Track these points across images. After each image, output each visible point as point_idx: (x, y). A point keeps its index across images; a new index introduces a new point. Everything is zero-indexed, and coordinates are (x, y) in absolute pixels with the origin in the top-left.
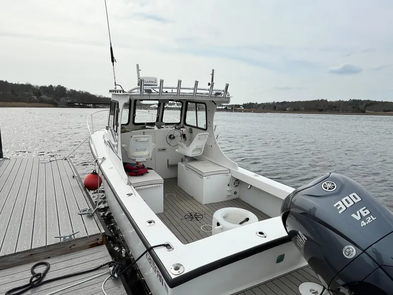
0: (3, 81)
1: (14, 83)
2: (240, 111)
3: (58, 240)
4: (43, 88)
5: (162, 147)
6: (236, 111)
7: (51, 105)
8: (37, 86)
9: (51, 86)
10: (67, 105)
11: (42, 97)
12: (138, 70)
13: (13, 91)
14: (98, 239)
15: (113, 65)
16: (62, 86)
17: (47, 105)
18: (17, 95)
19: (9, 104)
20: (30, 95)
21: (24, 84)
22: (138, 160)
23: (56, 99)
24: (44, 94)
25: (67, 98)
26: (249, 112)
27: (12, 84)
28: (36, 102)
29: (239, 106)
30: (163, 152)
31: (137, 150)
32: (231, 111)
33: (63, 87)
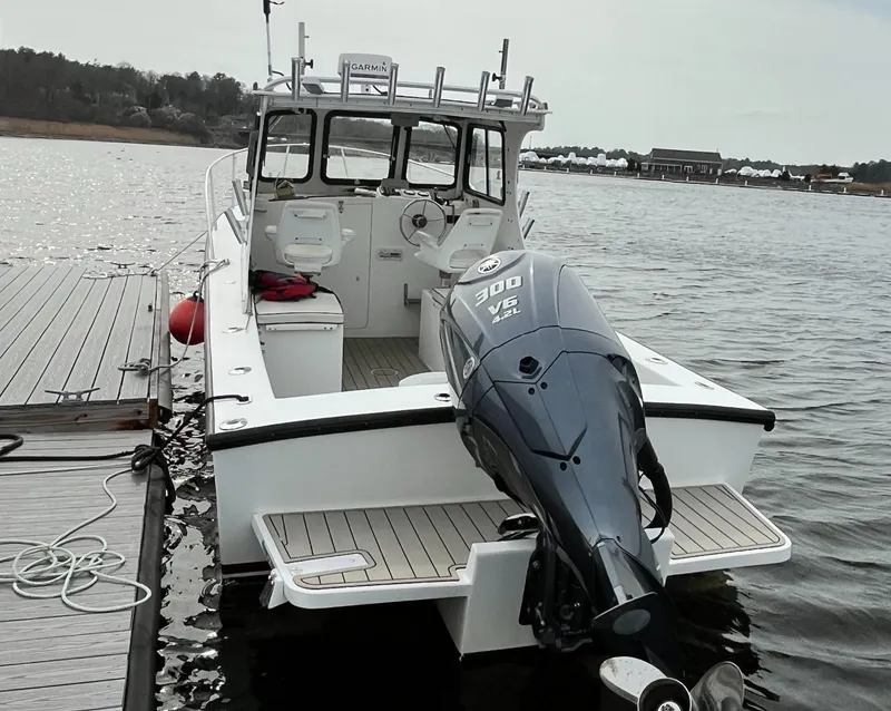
0: (51, 54)
1: (83, 62)
2: (836, 189)
3: (53, 399)
4: (171, 81)
5: (392, 248)
6: (819, 188)
7: (189, 138)
8: (151, 76)
9: (194, 76)
10: (237, 140)
11: (164, 109)
12: (302, 37)
13: (77, 88)
14: (139, 413)
15: (267, 21)
16: (228, 76)
17: (174, 137)
18: (87, 101)
19: (60, 127)
20: (129, 104)
21: (114, 65)
22: (301, 267)
23: (208, 119)
24: (171, 100)
25: (241, 117)
26: (869, 193)
27: (76, 63)
28: (143, 125)
29: (834, 171)
30: (393, 262)
31: (297, 241)
32: (801, 186)
33: (231, 80)
